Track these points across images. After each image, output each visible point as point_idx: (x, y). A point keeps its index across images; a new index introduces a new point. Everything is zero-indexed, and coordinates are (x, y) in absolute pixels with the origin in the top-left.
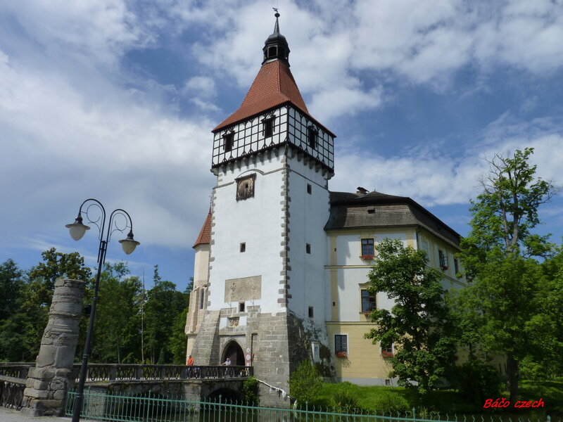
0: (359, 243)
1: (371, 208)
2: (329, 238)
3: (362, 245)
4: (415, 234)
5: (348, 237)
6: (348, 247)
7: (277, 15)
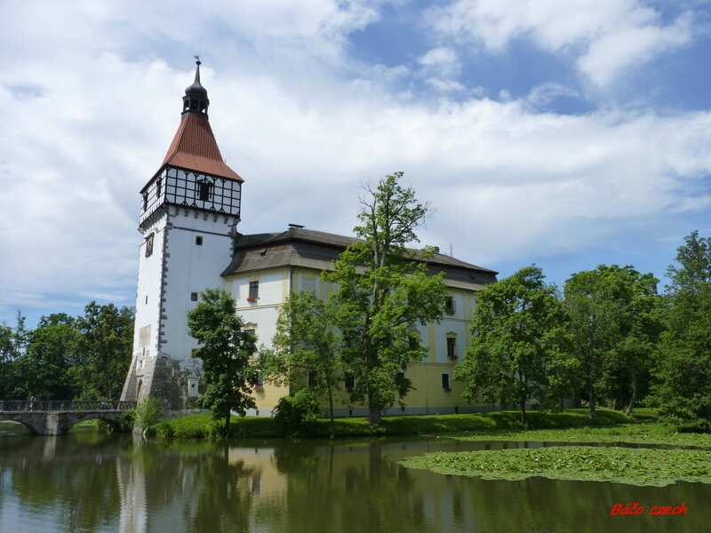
0: (248, 286)
1: (263, 251)
2: (226, 283)
3: (251, 288)
4: (289, 274)
5: (240, 281)
6: (238, 291)
7: (199, 63)
